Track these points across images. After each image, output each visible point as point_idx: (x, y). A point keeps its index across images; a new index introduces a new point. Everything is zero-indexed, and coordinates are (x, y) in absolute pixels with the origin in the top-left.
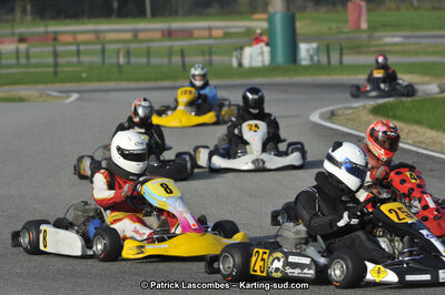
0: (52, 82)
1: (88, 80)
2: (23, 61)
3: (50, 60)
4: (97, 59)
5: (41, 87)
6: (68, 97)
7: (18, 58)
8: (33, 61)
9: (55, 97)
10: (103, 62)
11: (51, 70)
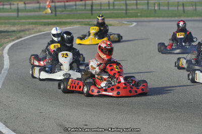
0: (124, 17)
1: (141, 16)
2: (111, 7)
3: (124, 7)
4: (145, 7)
5: (119, 19)
6: (132, 24)
7: (109, 6)
8: (116, 7)
9: (126, 24)
10: (148, 8)
11: (124, 12)
